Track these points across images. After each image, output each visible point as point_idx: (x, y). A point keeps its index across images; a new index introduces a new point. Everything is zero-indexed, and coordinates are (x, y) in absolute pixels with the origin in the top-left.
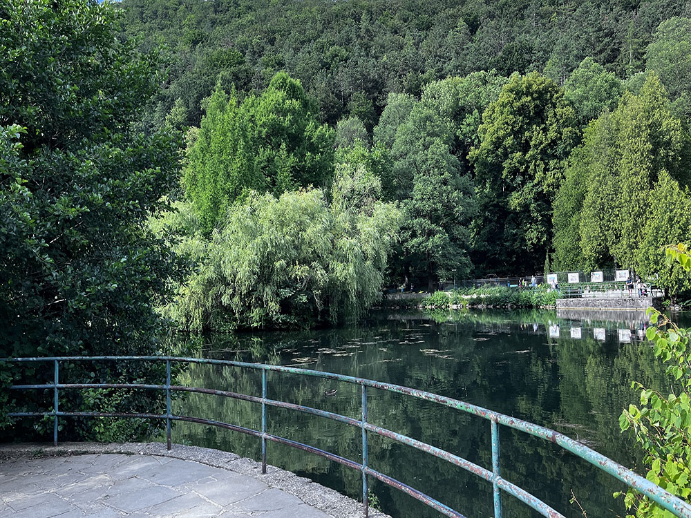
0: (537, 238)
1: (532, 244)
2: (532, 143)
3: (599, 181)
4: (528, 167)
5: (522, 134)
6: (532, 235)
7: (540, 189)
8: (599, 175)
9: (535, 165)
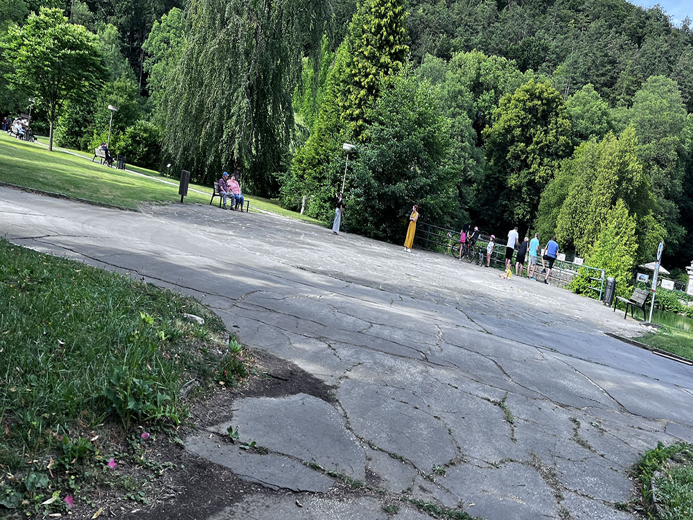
2: (535, 139)
4: (527, 157)
5: (529, 129)
7: (533, 178)
9: (533, 157)
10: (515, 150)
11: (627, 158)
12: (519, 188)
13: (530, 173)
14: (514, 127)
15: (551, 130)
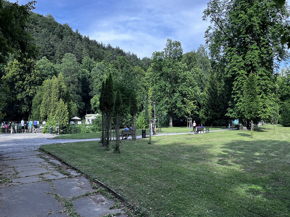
0: (26, 109)
1: (24, 111)
2: (26, 79)
3: (46, 97)
4: (24, 87)
5: (23, 75)
6: (24, 108)
7: (28, 95)
8: (46, 96)
9: (27, 86)
10: (18, 84)
11: (61, 84)
12: (23, 99)
13: (27, 93)
14: (16, 75)
15: (33, 75)
